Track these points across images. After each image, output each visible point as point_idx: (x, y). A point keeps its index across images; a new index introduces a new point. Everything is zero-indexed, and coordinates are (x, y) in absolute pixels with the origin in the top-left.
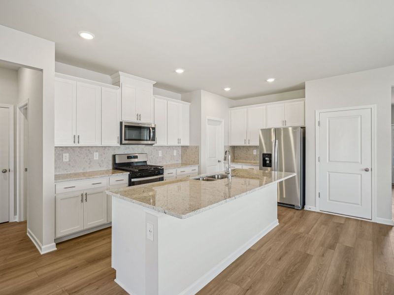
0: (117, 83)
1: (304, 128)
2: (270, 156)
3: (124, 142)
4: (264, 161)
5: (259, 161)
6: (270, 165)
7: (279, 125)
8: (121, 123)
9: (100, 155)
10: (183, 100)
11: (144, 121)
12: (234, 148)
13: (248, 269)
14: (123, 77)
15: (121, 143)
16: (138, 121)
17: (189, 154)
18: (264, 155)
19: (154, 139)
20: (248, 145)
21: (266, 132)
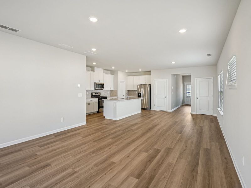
0: (93, 71)
1: (150, 85)
2: (140, 93)
3: (96, 89)
4: (139, 95)
5: (137, 96)
6: (140, 97)
7: (144, 83)
8: (95, 83)
9: (88, 93)
10: (111, 74)
11: (101, 82)
12: (129, 91)
14: (96, 69)
15: (95, 89)
16: (99, 82)
17: (114, 93)
18: (139, 93)
19: (103, 88)
20: (134, 90)
21: (141, 86)
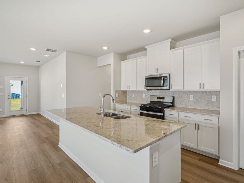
13: (67, 169)
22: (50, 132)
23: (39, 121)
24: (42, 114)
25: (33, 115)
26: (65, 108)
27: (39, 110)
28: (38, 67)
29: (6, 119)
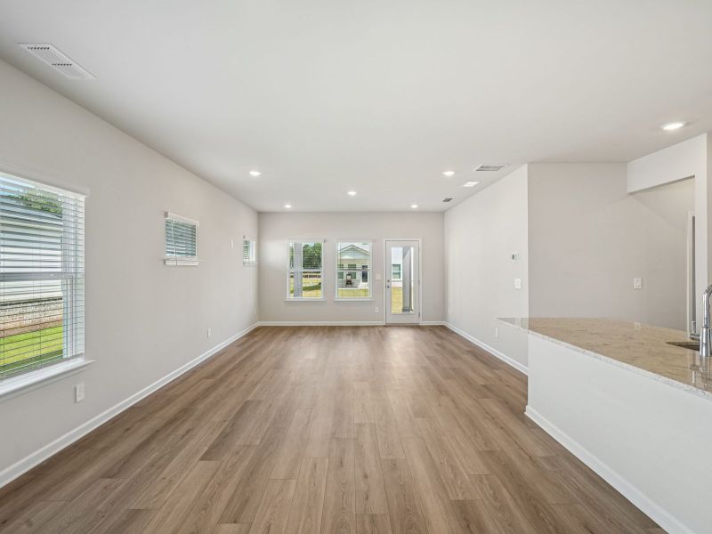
22: (489, 374)
23: (451, 342)
24: (451, 326)
25: (432, 326)
26: (526, 315)
27: (444, 317)
28: (442, 214)
29: (387, 329)
